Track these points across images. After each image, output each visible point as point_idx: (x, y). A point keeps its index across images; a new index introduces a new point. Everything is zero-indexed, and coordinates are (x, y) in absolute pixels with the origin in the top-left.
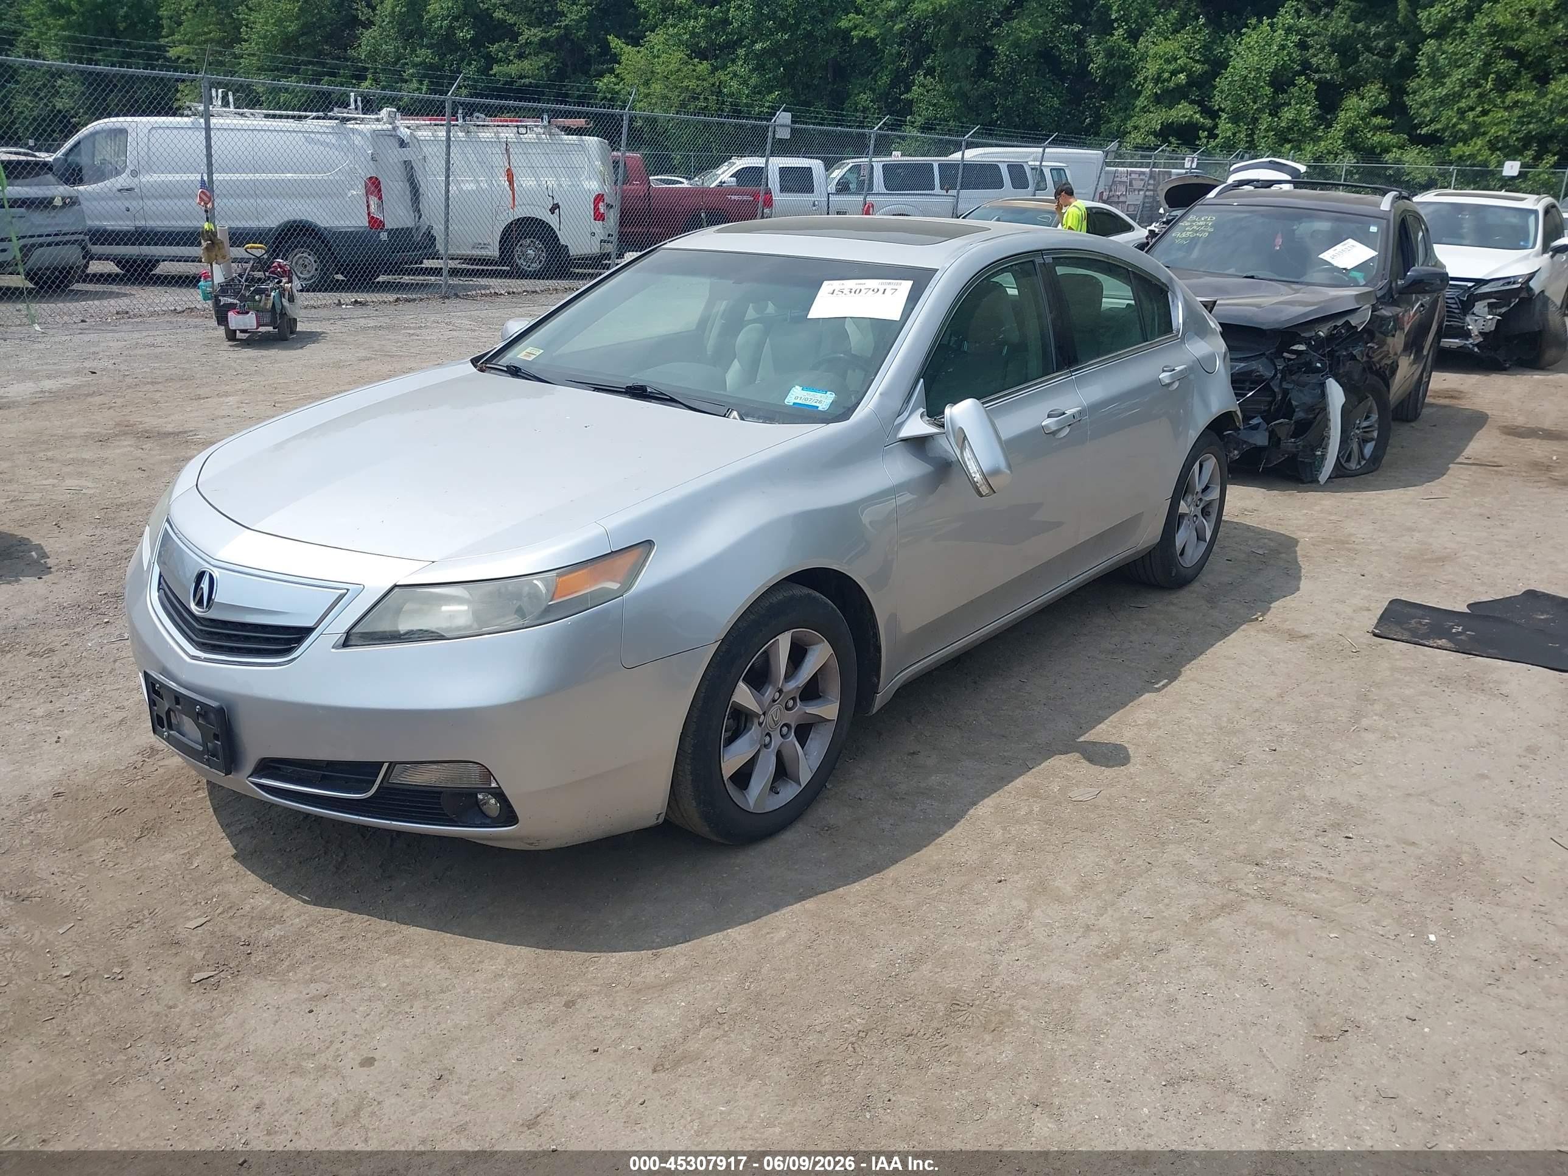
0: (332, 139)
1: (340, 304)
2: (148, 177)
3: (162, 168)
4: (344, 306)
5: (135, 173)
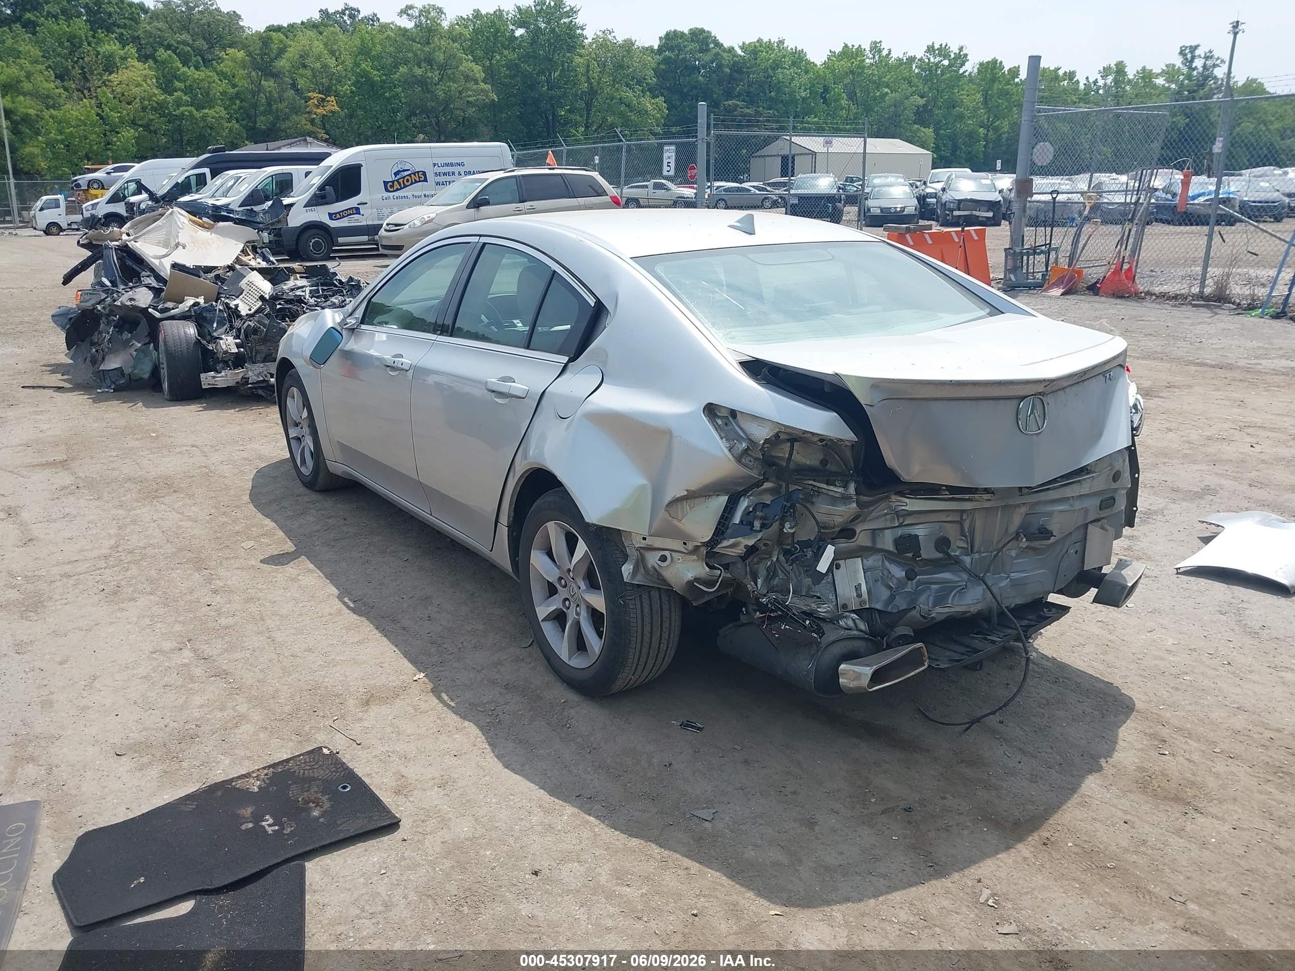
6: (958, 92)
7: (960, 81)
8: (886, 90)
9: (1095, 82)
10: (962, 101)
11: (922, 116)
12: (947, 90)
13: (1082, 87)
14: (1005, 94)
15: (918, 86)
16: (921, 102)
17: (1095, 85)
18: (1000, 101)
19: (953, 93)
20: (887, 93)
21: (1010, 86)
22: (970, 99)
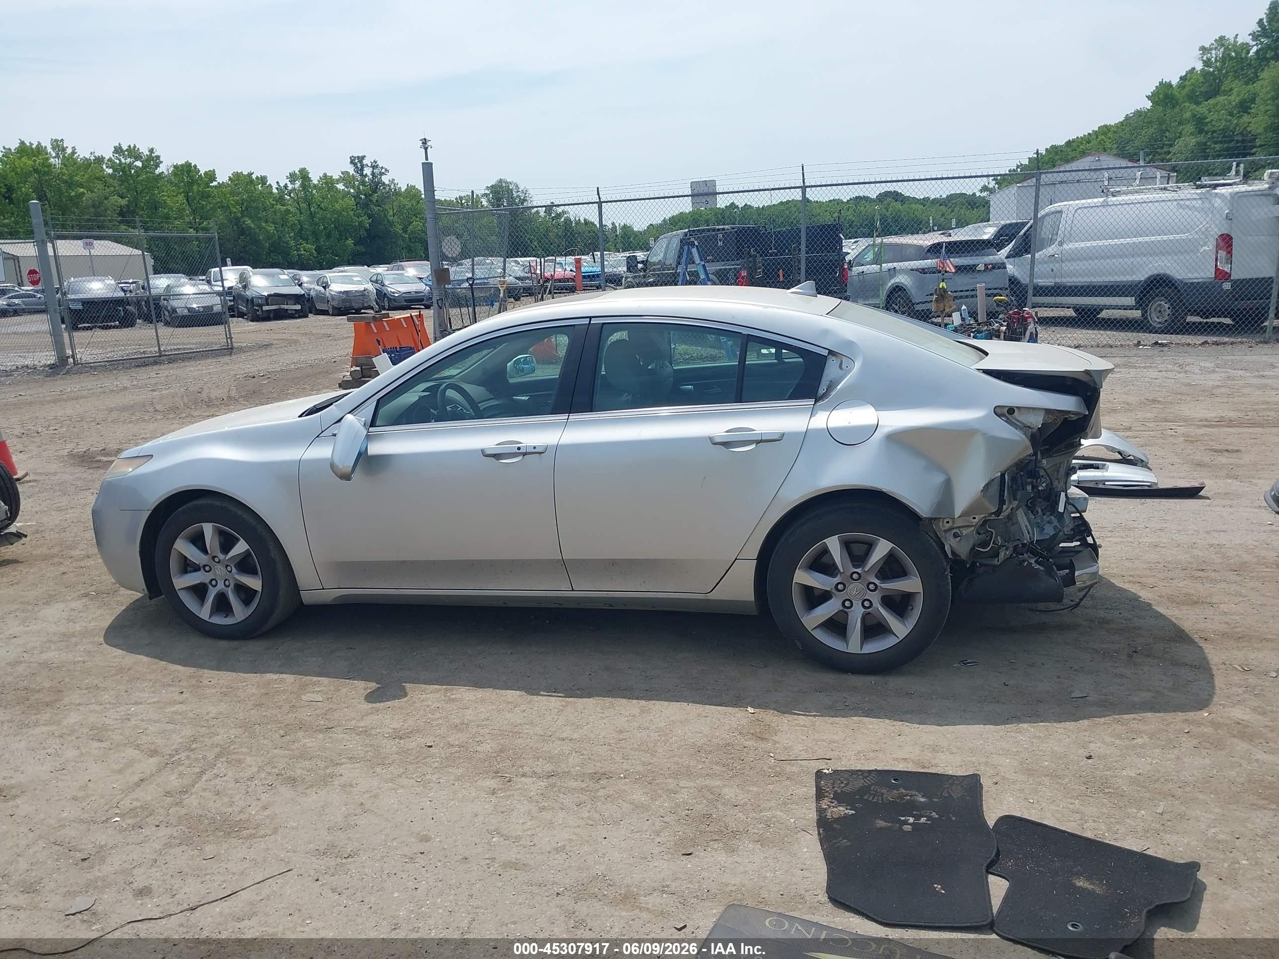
0: (1198, 204)
1: (1139, 344)
2: (1071, 246)
3: (1077, 238)
4: (1141, 347)
5: (1061, 244)
6: (159, 193)
7: (158, 183)
8: (82, 190)
9: (286, 186)
10: (165, 202)
11: (126, 215)
12: (146, 191)
13: (275, 191)
14: (206, 196)
15: (115, 187)
16: (124, 202)
17: (286, 189)
18: (204, 203)
19: (154, 194)
20: (83, 194)
21: (209, 189)
22: (175, 201)
